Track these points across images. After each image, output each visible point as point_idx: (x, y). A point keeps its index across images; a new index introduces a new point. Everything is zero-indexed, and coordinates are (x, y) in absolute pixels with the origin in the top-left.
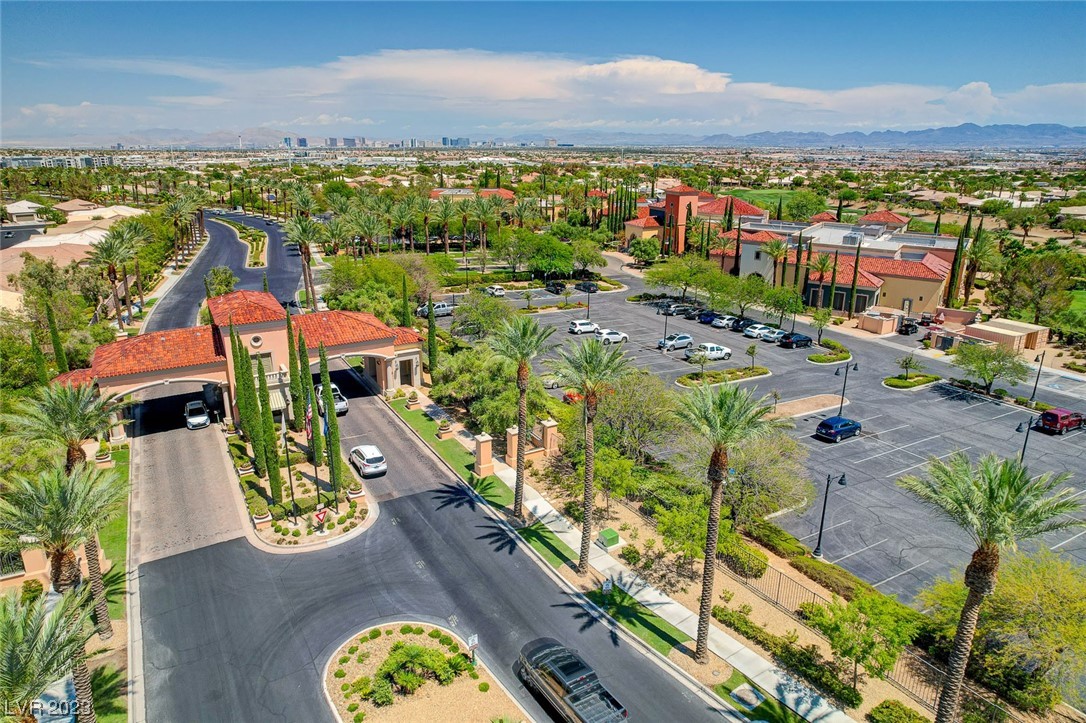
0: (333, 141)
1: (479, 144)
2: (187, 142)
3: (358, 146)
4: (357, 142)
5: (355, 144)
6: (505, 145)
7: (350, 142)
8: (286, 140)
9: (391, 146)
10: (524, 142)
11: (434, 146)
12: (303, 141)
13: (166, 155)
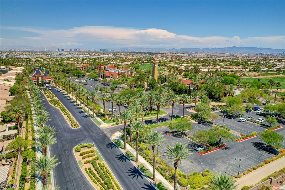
0: (71, 50)
1: (110, 51)
2: (30, 49)
3: (78, 51)
5: (77, 50)
6: (117, 51)
7: (76, 50)
8: (59, 49)
9: (87, 51)
10: (122, 50)
12: (63, 49)
13: (25, 53)
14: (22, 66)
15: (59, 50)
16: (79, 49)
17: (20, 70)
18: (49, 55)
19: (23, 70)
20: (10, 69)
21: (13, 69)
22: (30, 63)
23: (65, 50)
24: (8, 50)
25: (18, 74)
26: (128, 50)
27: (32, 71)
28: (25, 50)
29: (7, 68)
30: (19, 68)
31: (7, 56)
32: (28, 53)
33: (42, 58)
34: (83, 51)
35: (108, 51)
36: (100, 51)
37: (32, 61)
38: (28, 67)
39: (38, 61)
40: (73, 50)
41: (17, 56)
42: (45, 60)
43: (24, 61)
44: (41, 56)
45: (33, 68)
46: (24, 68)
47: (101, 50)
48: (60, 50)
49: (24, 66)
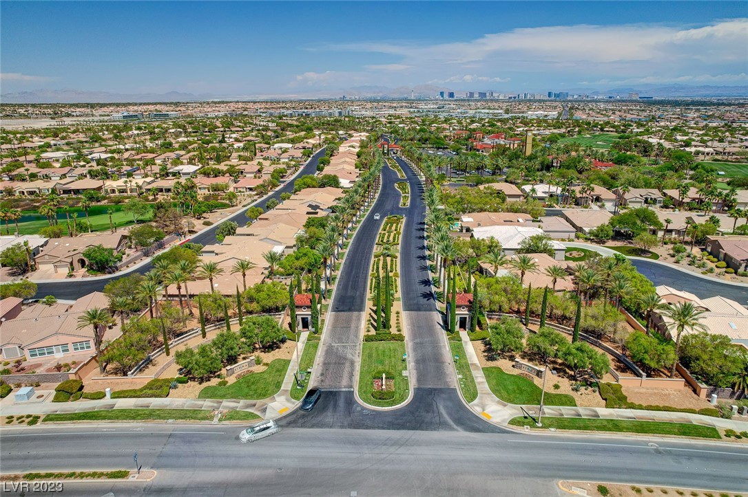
0: (472, 94)
1: (575, 97)
2: (381, 94)
3: (488, 98)
4: (487, 94)
5: (486, 97)
6: (596, 97)
7: (483, 95)
8: (442, 94)
9: (510, 98)
10: (611, 95)
11: (542, 98)
12: (453, 93)
13: (369, 105)
14: (364, 130)
15: (442, 96)
16: (492, 93)
17: (364, 136)
18: (416, 110)
19: (367, 137)
20: (351, 136)
21: (355, 135)
22: (376, 127)
23: (456, 96)
24: (338, 98)
25: (362, 141)
26: (631, 95)
27: (378, 138)
28: (369, 95)
29: (347, 133)
30: (362, 134)
31: (340, 113)
32: (375, 104)
33: (399, 117)
34: (500, 98)
35: (570, 98)
36: (547, 98)
37: (380, 122)
38: (373, 133)
39: (390, 123)
40: (476, 96)
41: (358, 111)
42: (402, 122)
43: (369, 123)
44: (399, 112)
45: (380, 134)
46: (368, 134)
47: (550, 94)
48: (446, 96)
49: (367, 131)
